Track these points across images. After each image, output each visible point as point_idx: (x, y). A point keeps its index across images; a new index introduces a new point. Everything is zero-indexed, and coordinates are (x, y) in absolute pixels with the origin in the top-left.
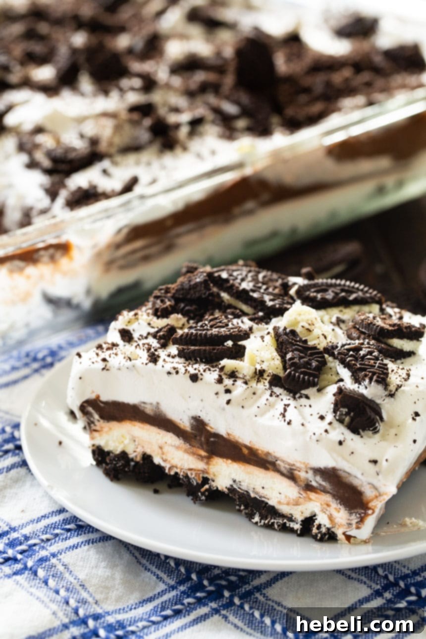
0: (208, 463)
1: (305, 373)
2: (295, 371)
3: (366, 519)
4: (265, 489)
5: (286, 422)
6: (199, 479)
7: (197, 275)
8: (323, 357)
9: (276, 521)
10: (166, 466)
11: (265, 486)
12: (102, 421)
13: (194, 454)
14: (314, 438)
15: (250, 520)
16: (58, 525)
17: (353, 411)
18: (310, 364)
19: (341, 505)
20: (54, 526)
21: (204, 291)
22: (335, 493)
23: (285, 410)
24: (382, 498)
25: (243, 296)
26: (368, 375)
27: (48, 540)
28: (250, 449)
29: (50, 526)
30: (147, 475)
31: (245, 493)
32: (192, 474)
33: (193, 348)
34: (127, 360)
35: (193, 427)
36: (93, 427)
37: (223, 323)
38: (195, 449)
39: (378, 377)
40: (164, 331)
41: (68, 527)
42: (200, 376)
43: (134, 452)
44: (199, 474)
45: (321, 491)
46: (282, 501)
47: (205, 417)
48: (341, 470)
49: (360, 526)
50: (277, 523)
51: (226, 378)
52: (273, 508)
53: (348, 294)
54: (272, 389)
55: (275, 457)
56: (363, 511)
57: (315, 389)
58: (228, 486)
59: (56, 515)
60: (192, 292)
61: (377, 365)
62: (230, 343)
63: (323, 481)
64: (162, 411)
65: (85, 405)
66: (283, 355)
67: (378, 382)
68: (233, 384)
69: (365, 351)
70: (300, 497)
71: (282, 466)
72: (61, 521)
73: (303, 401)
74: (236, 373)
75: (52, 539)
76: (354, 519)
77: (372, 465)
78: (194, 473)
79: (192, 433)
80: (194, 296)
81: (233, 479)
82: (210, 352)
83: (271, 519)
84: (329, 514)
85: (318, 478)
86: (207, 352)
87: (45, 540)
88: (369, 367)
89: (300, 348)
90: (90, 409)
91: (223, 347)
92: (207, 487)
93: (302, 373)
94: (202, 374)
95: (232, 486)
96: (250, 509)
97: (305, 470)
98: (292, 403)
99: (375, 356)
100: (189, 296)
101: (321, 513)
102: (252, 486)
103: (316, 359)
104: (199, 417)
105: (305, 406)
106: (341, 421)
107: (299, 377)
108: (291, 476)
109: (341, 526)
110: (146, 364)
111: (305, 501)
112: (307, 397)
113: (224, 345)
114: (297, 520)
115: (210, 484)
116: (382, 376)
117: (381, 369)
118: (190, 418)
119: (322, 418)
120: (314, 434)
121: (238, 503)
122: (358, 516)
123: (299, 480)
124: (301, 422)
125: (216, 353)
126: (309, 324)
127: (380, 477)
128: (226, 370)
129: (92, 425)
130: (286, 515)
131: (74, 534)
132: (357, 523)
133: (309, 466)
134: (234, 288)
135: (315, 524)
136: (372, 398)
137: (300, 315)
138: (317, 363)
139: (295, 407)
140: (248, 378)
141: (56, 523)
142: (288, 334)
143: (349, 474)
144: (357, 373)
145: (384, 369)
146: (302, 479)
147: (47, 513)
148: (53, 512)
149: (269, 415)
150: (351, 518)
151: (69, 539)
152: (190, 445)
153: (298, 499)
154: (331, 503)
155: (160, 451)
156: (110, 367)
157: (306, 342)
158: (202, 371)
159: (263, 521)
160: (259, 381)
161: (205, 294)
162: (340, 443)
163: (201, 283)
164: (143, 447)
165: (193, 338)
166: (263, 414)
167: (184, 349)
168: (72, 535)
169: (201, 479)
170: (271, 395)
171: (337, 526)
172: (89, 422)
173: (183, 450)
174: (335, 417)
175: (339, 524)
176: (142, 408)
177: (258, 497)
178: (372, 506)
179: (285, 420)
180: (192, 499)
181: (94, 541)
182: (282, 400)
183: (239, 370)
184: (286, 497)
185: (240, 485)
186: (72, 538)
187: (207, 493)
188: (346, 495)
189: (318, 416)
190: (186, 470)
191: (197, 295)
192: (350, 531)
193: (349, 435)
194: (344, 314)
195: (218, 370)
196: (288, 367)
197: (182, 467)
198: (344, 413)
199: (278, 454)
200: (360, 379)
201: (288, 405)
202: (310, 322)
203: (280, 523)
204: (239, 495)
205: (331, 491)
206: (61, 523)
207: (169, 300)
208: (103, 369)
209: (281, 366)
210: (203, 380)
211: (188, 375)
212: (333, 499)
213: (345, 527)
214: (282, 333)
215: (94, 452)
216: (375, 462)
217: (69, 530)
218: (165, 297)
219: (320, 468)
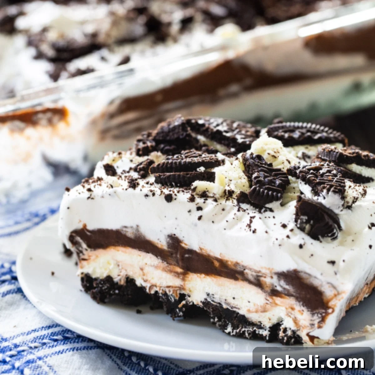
0: (183, 280)
1: (269, 189)
2: (260, 187)
3: (327, 318)
4: (235, 300)
5: (252, 231)
6: (177, 295)
7: (176, 119)
8: (287, 177)
9: (246, 329)
10: (147, 285)
11: (235, 297)
12: (89, 250)
13: (171, 271)
14: (277, 243)
15: (224, 332)
16: (47, 337)
17: (312, 219)
18: (275, 183)
19: (303, 306)
20: (43, 337)
21: (182, 133)
22: (298, 295)
23: (251, 222)
24: (340, 297)
25: (217, 136)
26: (326, 187)
27: (36, 347)
28: (221, 261)
29: (39, 338)
30: (130, 296)
31: (218, 305)
32: (170, 291)
33: (168, 174)
34: (110, 188)
35: (169, 245)
36: (82, 256)
37: (197, 154)
38: (171, 267)
39: (335, 188)
40: (144, 165)
41: (55, 337)
42: (174, 196)
43: (118, 277)
44: (176, 291)
45: (286, 295)
46: (251, 309)
47: (180, 235)
48: (302, 272)
49: (321, 325)
50: (248, 331)
51: (198, 197)
52: (243, 316)
53: (314, 134)
54: (239, 205)
55: (243, 266)
56: (324, 311)
57: (278, 203)
58: (203, 300)
59: (45, 330)
60: (171, 134)
61: (335, 180)
62: (202, 169)
63: (287, 285)
64: (141, 233)
65: (74, 234)
66: (250, 175)
67: (334, 192)
68: (204, 202)
69: (324, 170)
70: (267, 303)
71: (250, 274)
72: (50, 334)
73: (268, 214)
74: (207, 193)
75: (40, 347)
76: (316, 319)
77: (330, 266)
78: (171, 290)
79: (169, 252)
80: (172, 137)
81: (207, 293)
82: (184, 177)
83: (242, 328)
84: (294, 318)
85: (282, 283)
86: (181, 176)
87: (33, 347)
88: (327, 181)
89: (265, 169)
90: (78, 239)
91: (196, 172)
92: (184, 302)
93: (266, 189)
94: (176, 195)
95: (206, 299)
96: (223, 320)
97: (270, 275)
98: (257, 215)
99: (333, 174)
100: (168, 138)
101: (286, 317)
102: (224, 298)
103: (279, 178)
104: (175, 235)
105: (269, 217)
106: (302, 229)
107: (263, 192)
108: (258, 283)
109: (305, 327)
110: (126, 189)
111: (272, 306)
112: (271, 210)
113: (196, 171)
114: (266, 327)
115: (186, 300)
116: (339, 188)
117: (338, 183)
118: (167, 237)
119: (284, 226)
120: (277, 239)
121: (212, 316)
122: (320, 316)
123: (265, 286)
124: (265, 230)
125: (189, 177)
126: (275, 152)
127: (338, 276)
128: (198, 190)
129: (81, 255)
130: (255, 323)
131: (60, 343)
132: (319, 322)
133: (274, 271)
134: (210, 130)
135: (281, 328)
136: (330, 207)
137: (266, 144)
138: (280, 181)
139: (260, 218)
140: (217, 196)
141: (45, 335)
142: (255, 158)
143: (309, 275)
144: (316, 187)
145: (342, 183)
146: (268, 285)
147: (37, 328)
148: (43, 327)
149: (237, 227)
150: (313, 319)
151: (56, 346)
152: (167, 263)
153: (266, 306)
154: (295, 306)
155: (141, 272)
156: (94, 196)
157: (271, 165)
158: (176, 192)
159: (235, 331)
160: (227, 199)
161: (182, 135)
162: (301, 246)
163: (179, 126)
164: (126, 270)
165: (169, 166)
166: (231, 227)
167: (160, 176)
168: (59, 344)
169: (179, 295)
170: (239, 210)
171: (301, 328)
172: (78, 252)
173: (161, 269)
174: (296, 225)
175: (303, 326)
176: (123, 233)
177: (230, 308)
178: (332, 305)
179: (250, 230)
180: (171, 316)
181: (79, 348)
182: (248, 214)
183: (209, 190)
184: (255, 305)
185: (213, 298)
186: (58, 346)
187: (184, 309)
188: (308, 296)
189: (281, 225)
190: (164, 287)
191: (176, 136)
192: (313, 331)
193: (308, 240)
194: (310, 150)
195: (191, 191)
196: (253, 184)
197: (161, 285)
198: (304, 221)
199: (245, 263)
200: (319, 192)
201: (254, 217)
202: (276, 150)
203: (250, 331)
204: (212, 308)
205: (294, 294)
206: (49, 335)
207: (150, 142)
208: (89, 198)
209: (247, 184)
210: (177, 200)
211: (163, 196)
212: (296, 301)
213: (308, 328)
214: (249, 158)
215: (82, 279)
216: (333, 263)
217: (56, 340)
218: (147, 140)
219: (284, 272)
